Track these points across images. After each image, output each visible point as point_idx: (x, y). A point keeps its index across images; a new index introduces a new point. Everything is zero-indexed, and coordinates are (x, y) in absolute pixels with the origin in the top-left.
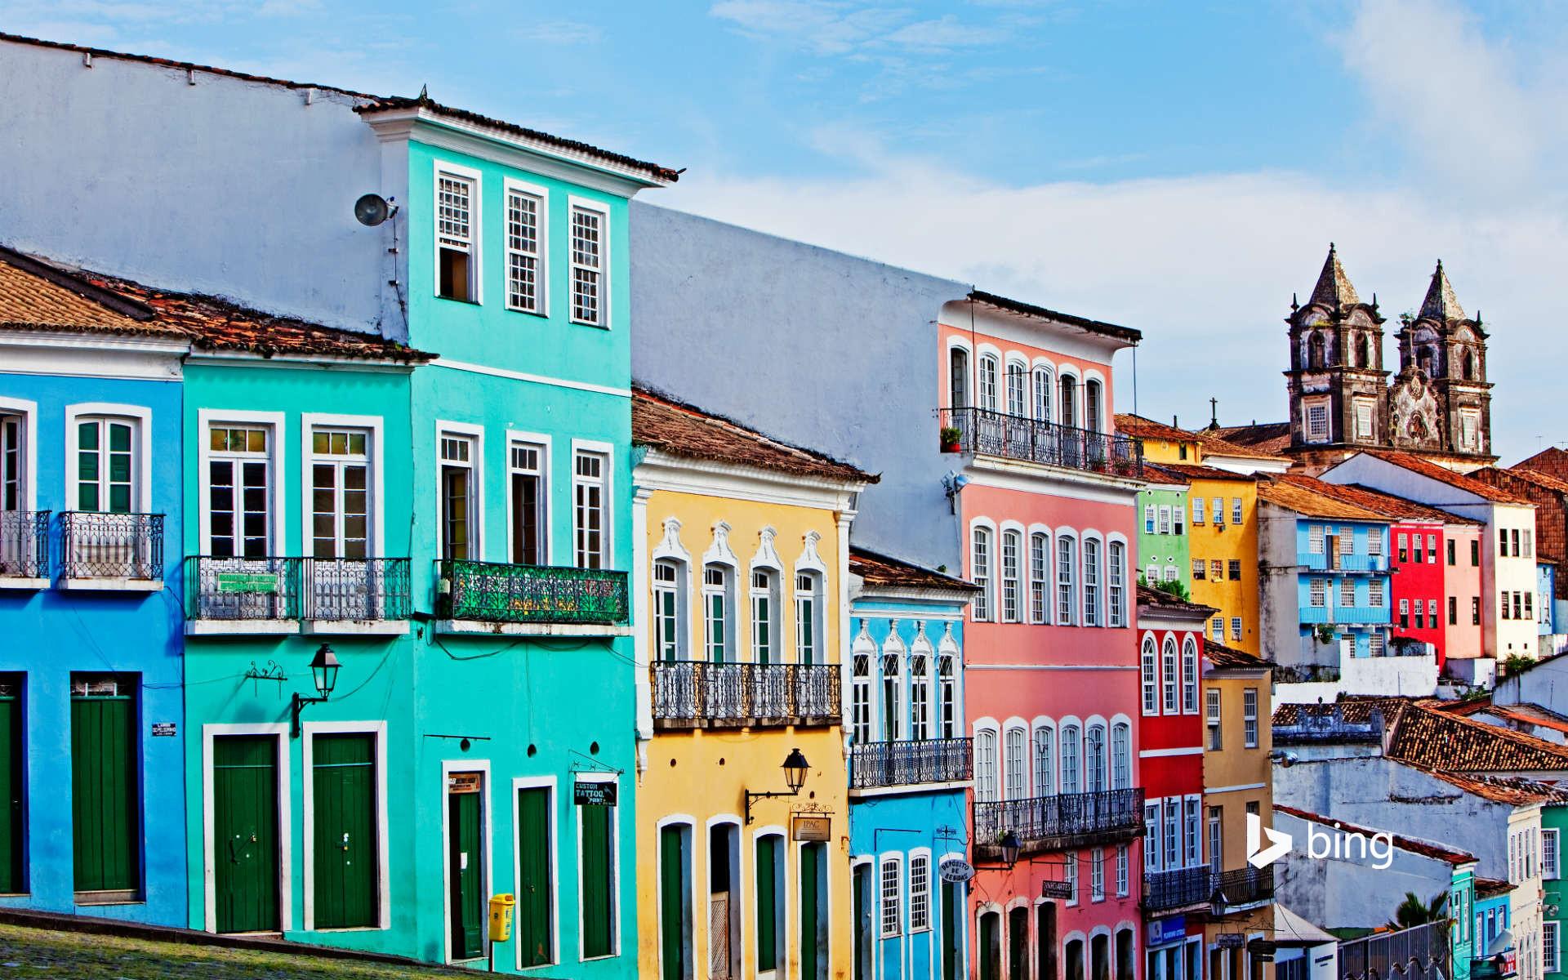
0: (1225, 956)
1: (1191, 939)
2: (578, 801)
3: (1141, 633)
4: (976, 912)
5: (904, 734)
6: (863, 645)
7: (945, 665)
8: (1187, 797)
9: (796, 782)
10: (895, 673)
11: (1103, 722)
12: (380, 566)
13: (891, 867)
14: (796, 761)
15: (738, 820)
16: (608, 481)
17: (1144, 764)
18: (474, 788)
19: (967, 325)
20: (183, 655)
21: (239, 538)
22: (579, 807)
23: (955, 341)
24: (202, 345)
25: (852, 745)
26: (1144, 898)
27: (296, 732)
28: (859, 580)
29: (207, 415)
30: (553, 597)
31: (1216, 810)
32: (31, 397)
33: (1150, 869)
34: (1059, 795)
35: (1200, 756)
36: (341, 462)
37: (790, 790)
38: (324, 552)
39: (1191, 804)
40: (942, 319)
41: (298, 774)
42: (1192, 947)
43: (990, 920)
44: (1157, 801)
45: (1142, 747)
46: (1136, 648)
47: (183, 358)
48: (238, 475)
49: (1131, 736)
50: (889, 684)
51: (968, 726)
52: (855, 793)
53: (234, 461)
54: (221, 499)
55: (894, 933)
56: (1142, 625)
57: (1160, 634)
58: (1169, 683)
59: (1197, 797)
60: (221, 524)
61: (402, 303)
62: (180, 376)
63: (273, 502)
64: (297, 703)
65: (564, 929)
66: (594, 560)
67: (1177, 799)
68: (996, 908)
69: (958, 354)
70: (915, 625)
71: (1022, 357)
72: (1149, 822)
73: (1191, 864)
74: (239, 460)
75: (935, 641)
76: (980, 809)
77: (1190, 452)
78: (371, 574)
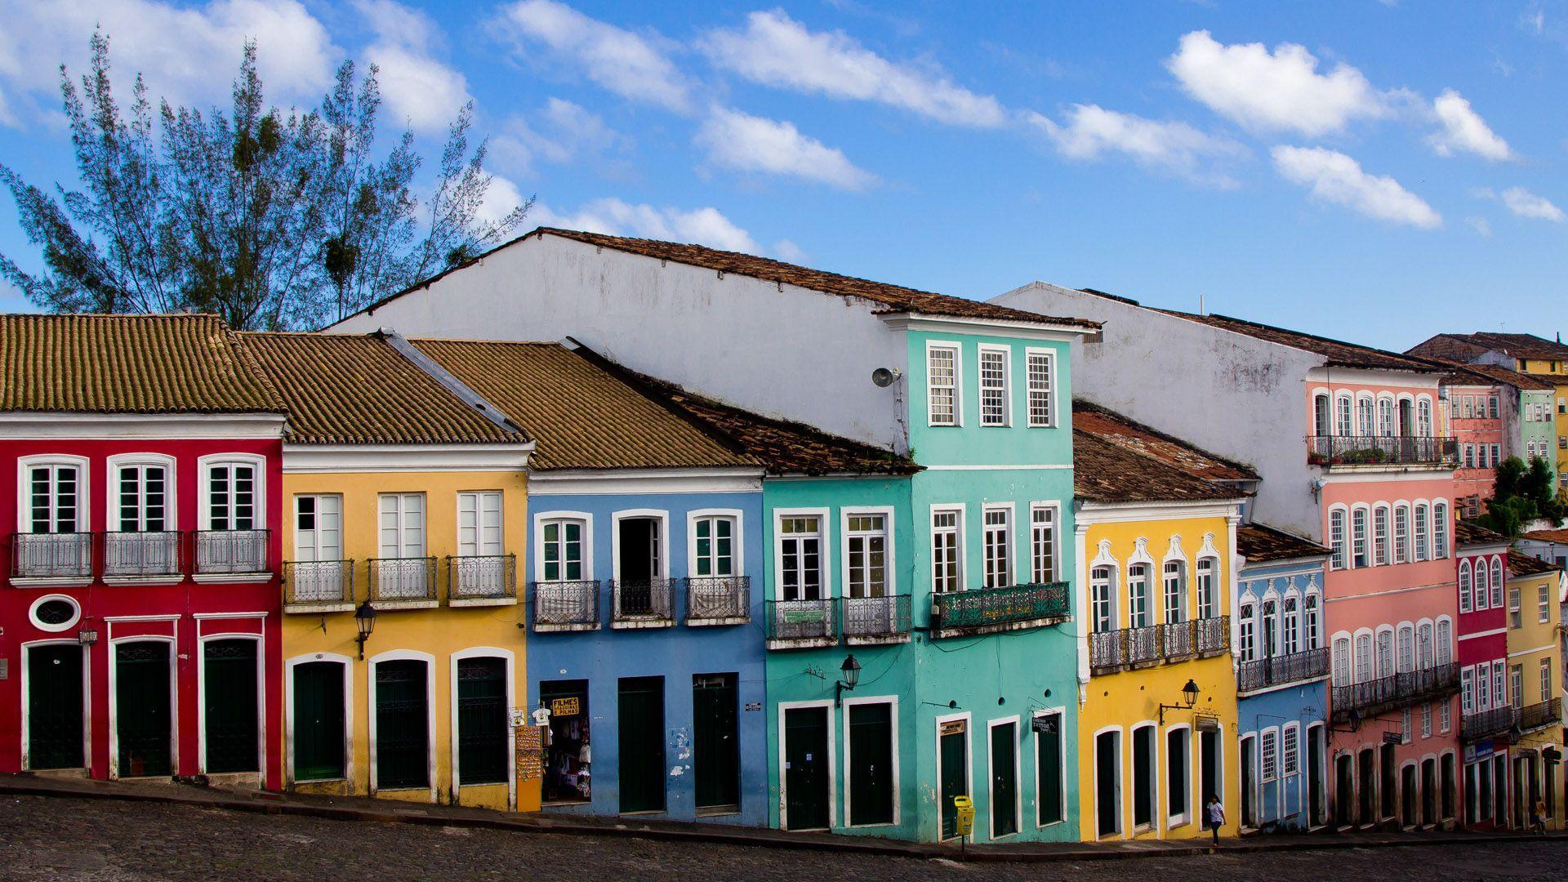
0: (1525, 763)
1: (1498, 754)
2: (1035, 729)
3: (1458, 560)
4: (1334, 757)
5: (1279, 651)
6: (1248, 598)
7: (1311, 602)
8: (1494, 662)
9: (1191, 701)
10: (1272, 613)
11: (1430, 622)
12: (892, 601)
13: (1269, 738)
14: (1190, 687)
15: (1155, 723)
16: (1058, 524)
17: (1461, 644)
18: (960, 730)
19: (1325, 380)
20: (765, 661)
21: (802, 585)
22: (1036, 734)
23: (1317, 391)
24: (772, 471)
25: (1239, 663)
26: (1462, 732)
27: (838, 705)
28: (1243, 559)
29: (778, 512)
30: (1014, 606)
31: (1518, 667)
32: (665, 508)
33: (1467, 712)
34: (1397, 673)
35: (1504, 634)
36: (867, 535)
37: (1187, 706)
38: (856, 592)
39: (1498, 667)
40: (1309, 379)
41: (840, 730)
42: (1499, 759)
43: (1343, 762)
44: (1472, 667)
45: (1460, 634)
46: (1455, 571)
47: (762, 478)
48: (800, 547)
49: (1452, 628)
50: (1268, 621)
51: (1327, 638)
52: (1241, 695)
53: (798, 539)
54: (790, 562)
55: (1272, 779)
56: (1459, 555)
57: (1473, 559)
58: (1480, 589)
59: (1503, 660)
60: (790, 578)
61: (905, 433)
62: (761, 489)
63: (823, 563)
64: (839, 688)
65: (1025, 810)
66: (1048, 575)
67: (1487, 664)
68: (1349, 752)
69: (1320, 399)
70: (1287, 580)
71: (1371, 394)
72: (1464, 682)
73: (1498, 705)
74: (800, 538)
75: (1303, 589)
76: (1335, 692)
77: (1557, 366)
78: (887, 606)
